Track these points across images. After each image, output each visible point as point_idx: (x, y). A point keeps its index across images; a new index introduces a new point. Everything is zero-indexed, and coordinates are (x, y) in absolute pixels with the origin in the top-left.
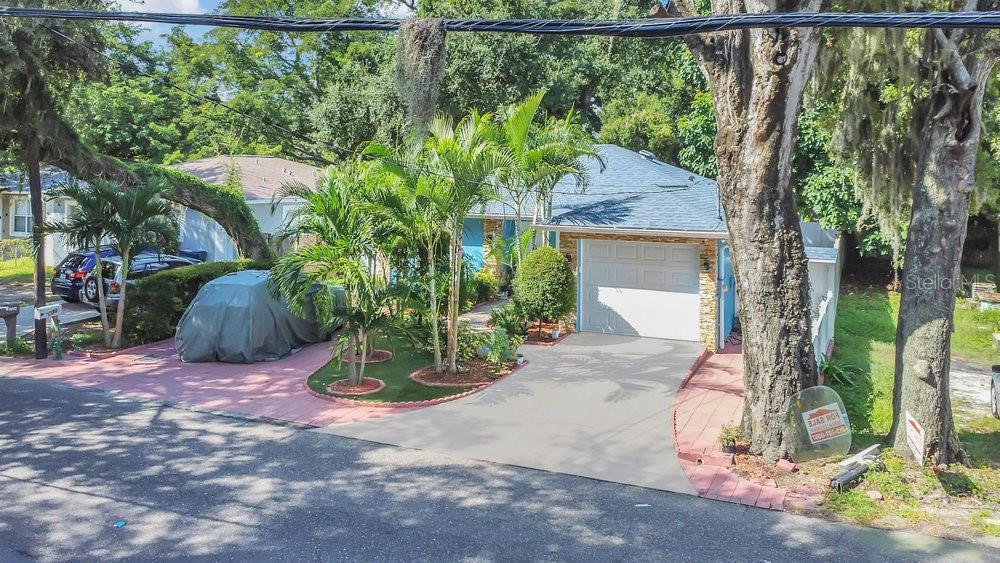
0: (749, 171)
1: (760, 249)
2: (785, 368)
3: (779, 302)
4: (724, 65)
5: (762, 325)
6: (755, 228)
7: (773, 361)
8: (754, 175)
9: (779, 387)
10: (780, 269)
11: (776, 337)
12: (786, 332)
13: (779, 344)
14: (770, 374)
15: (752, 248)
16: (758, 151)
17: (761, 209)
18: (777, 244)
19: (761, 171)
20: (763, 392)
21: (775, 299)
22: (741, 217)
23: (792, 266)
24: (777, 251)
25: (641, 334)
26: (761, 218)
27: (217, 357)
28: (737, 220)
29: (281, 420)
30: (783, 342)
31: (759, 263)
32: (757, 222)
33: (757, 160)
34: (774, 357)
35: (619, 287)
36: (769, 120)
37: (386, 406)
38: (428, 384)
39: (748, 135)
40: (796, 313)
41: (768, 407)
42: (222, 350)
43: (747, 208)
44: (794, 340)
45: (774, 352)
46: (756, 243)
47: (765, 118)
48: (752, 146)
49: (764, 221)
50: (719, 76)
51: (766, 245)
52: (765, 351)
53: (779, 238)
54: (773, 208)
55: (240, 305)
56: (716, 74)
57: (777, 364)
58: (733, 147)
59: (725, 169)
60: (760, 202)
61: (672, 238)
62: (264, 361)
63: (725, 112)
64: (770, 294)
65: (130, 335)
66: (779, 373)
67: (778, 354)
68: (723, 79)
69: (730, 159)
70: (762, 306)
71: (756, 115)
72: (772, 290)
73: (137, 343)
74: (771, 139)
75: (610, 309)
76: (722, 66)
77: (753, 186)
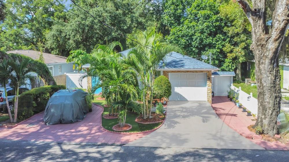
0: (270, 50)
1: (270, 73)
2: (276, 108)
3: (274, 89)
4: (260, 17)
5: (270, 96)
6: (269, 67)
7: (273, 106)
8: (271, 51)
9: (274, 114)
10: (275, 79)
11: (274, 99)
12: (276, 97)
13: (274, 101)
14: (271, 110)
15: (268, 73)
16: (274, 44)
17: (271, 61)
18: (275, 72)
19: (274, 50)
20: (268, 116)
21: (274, 88)
22: (265, 64)
23: (278, 78)
24: (275, 74)
25: (188, 100)
26: (271, 64)
27: (61, 122)
28: (263, 65)
29: (110, 143)
30: (275, 100)
31: (270, 78)
32: (270, 66)
33: (273, 47)
34: (273, 105)
35: (181, 87)
36: (280, 34)
37: (140, 133)
38: (145, 123)
39: (270, 39)
40: (279, 92)
41: (270, 120)
42: (63, 119)
43: (267, 61)
44: (278, 99)
45: (273, 103)
46: (269, 72)
47: (279, 34)
48: (272, 42)
49: (272, 65)
50: (257, 21)
51: (272, 72)
52: (270, 103)
53: (275, 70)
54: (274, 61)
55: (69, 102)
56: (257, 20)
57: (274, 107)
58: (264, 43)
59: (260, 49)
60: (271, 59)
61: (198, 71)
62: (77, 121)
63: (259, 32)
64: (273, 87)
65: (20, 117)
66: (274, 110)
67: (274, 104)
68: (259, 22)
69: (262, 47)
70: (270, 91)
71: (275, 33)
72: (273, 86)
73: (23, 120)
74: (279, 40)
75: (178, 93)
76: (259, 18)
77: (270, 54)
